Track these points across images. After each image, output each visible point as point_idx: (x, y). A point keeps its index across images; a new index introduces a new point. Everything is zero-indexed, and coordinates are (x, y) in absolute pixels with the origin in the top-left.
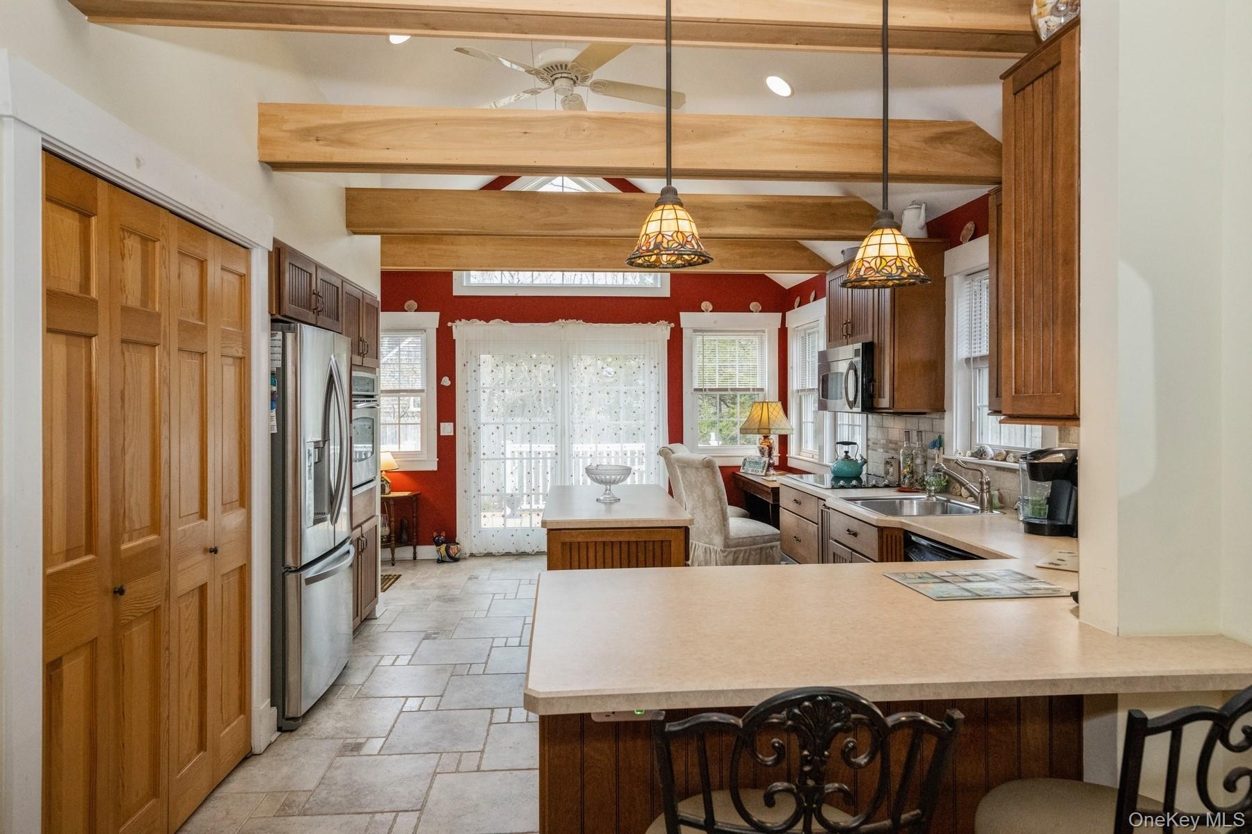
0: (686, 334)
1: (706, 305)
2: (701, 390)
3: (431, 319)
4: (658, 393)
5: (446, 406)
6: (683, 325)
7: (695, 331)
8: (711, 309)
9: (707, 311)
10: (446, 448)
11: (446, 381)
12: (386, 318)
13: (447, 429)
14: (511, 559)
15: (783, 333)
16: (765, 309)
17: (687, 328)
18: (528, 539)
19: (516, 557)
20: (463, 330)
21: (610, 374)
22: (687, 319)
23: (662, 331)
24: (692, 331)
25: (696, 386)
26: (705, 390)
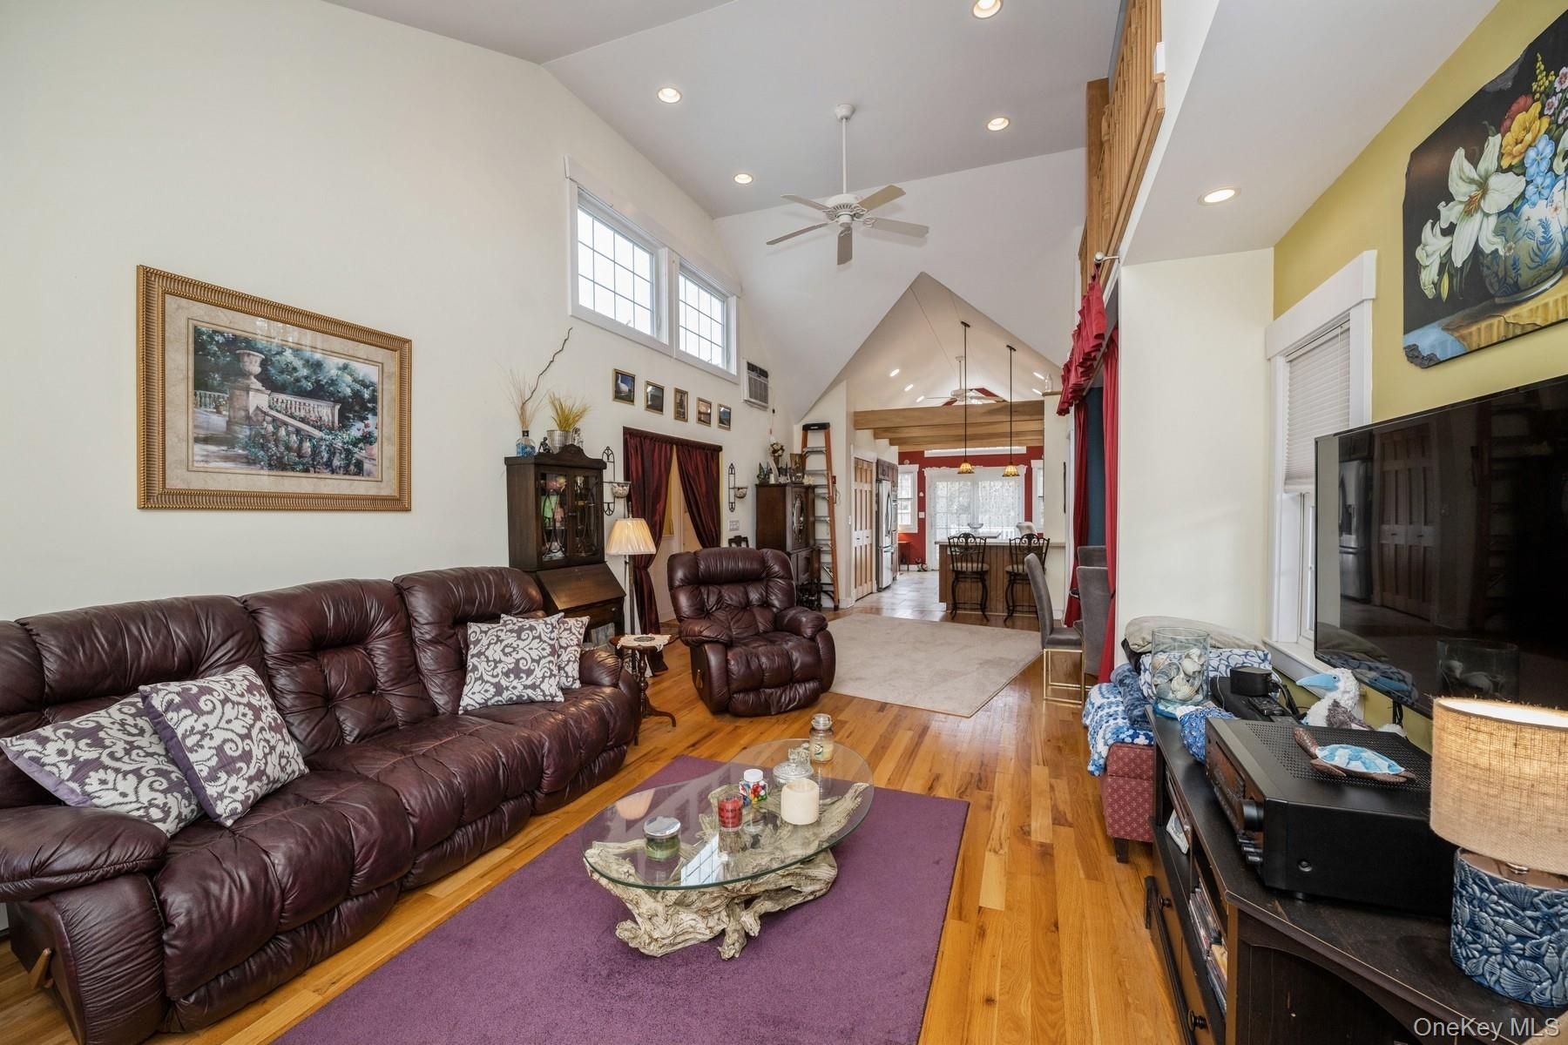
0: (1034, 470)
3: (916, 467)
5: (922, 505)
6: (1032, 466)
10: (922, 523)
11: (921, 494)
12: (901, 468)
13: (922, 515)
17: (1034, 467)
20: (928, 472)
23: (1022, 469)
24: (1036, 468)
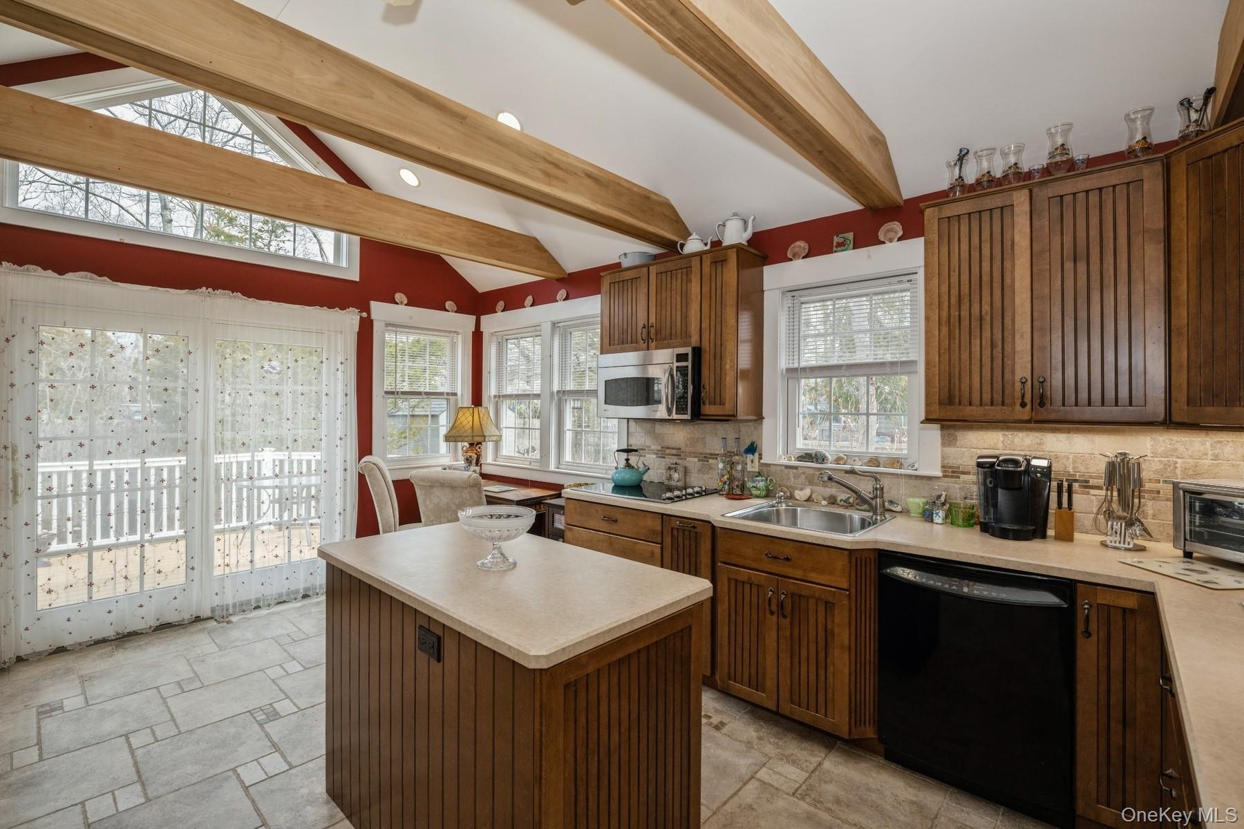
0: (377, 327)
1: (399, 296)
2: (393, 393)
4: (346, 395)
6: (373, 316)
7: (388, 325)
8: (406, 302)
9: (402, 303)
14: (107, 649)
15: (477, 337)
16: (460, 310)
17: (378, 320)
18: (142, 611)
19: (116, 643)
21: (274, 368)
22: (379, 310)
23: (350, 319)
24: (383, 324)
25: (387, 388)
26: (398, 392)
